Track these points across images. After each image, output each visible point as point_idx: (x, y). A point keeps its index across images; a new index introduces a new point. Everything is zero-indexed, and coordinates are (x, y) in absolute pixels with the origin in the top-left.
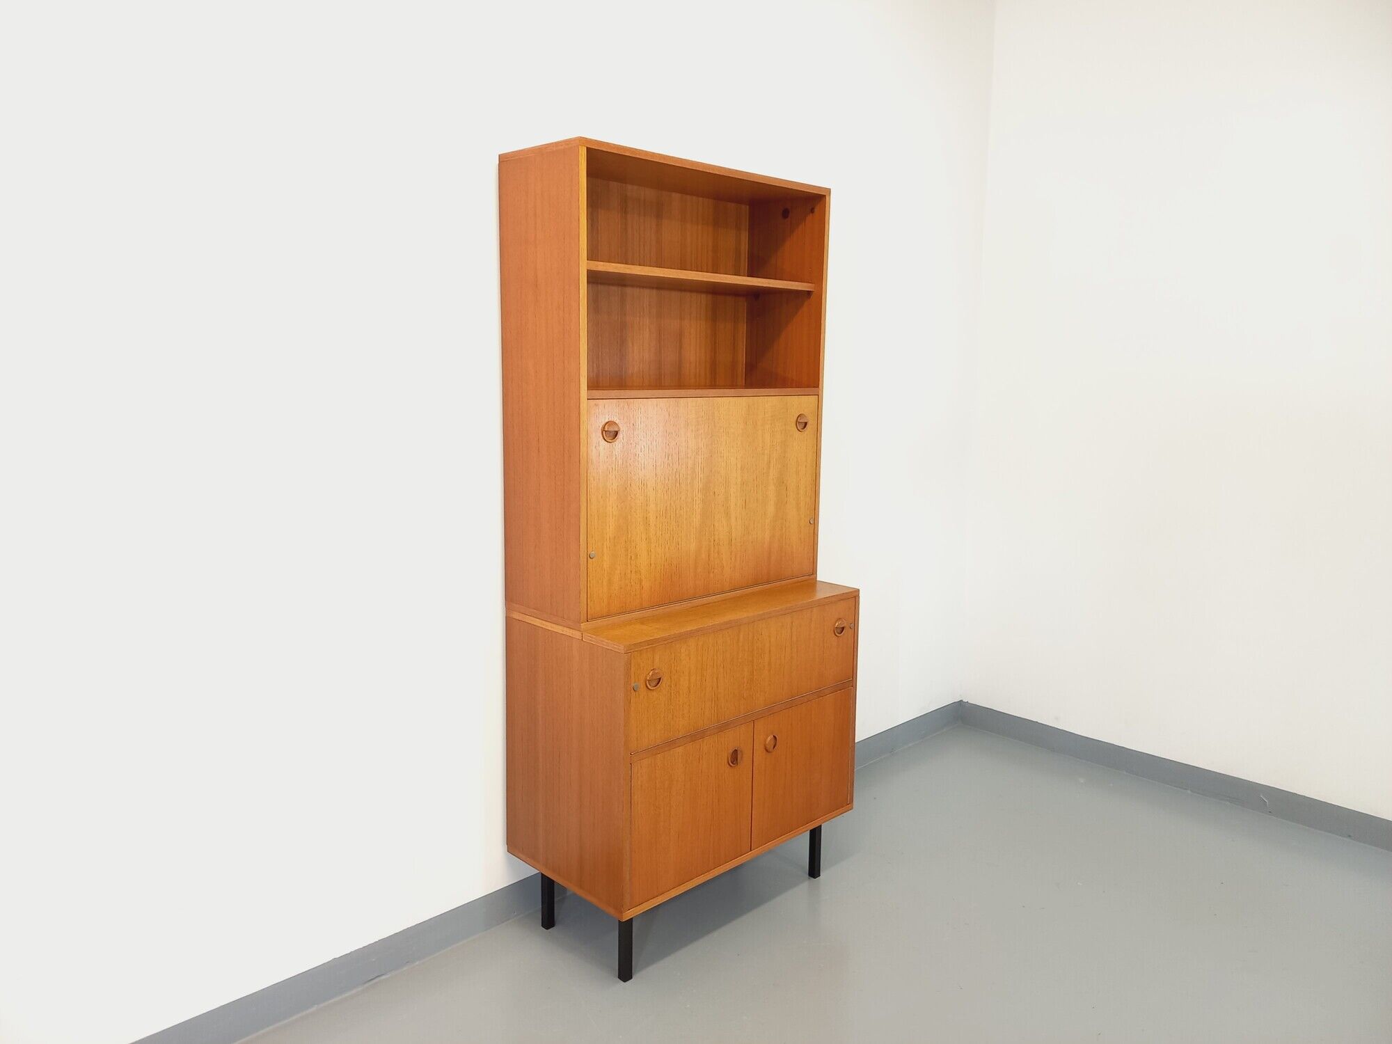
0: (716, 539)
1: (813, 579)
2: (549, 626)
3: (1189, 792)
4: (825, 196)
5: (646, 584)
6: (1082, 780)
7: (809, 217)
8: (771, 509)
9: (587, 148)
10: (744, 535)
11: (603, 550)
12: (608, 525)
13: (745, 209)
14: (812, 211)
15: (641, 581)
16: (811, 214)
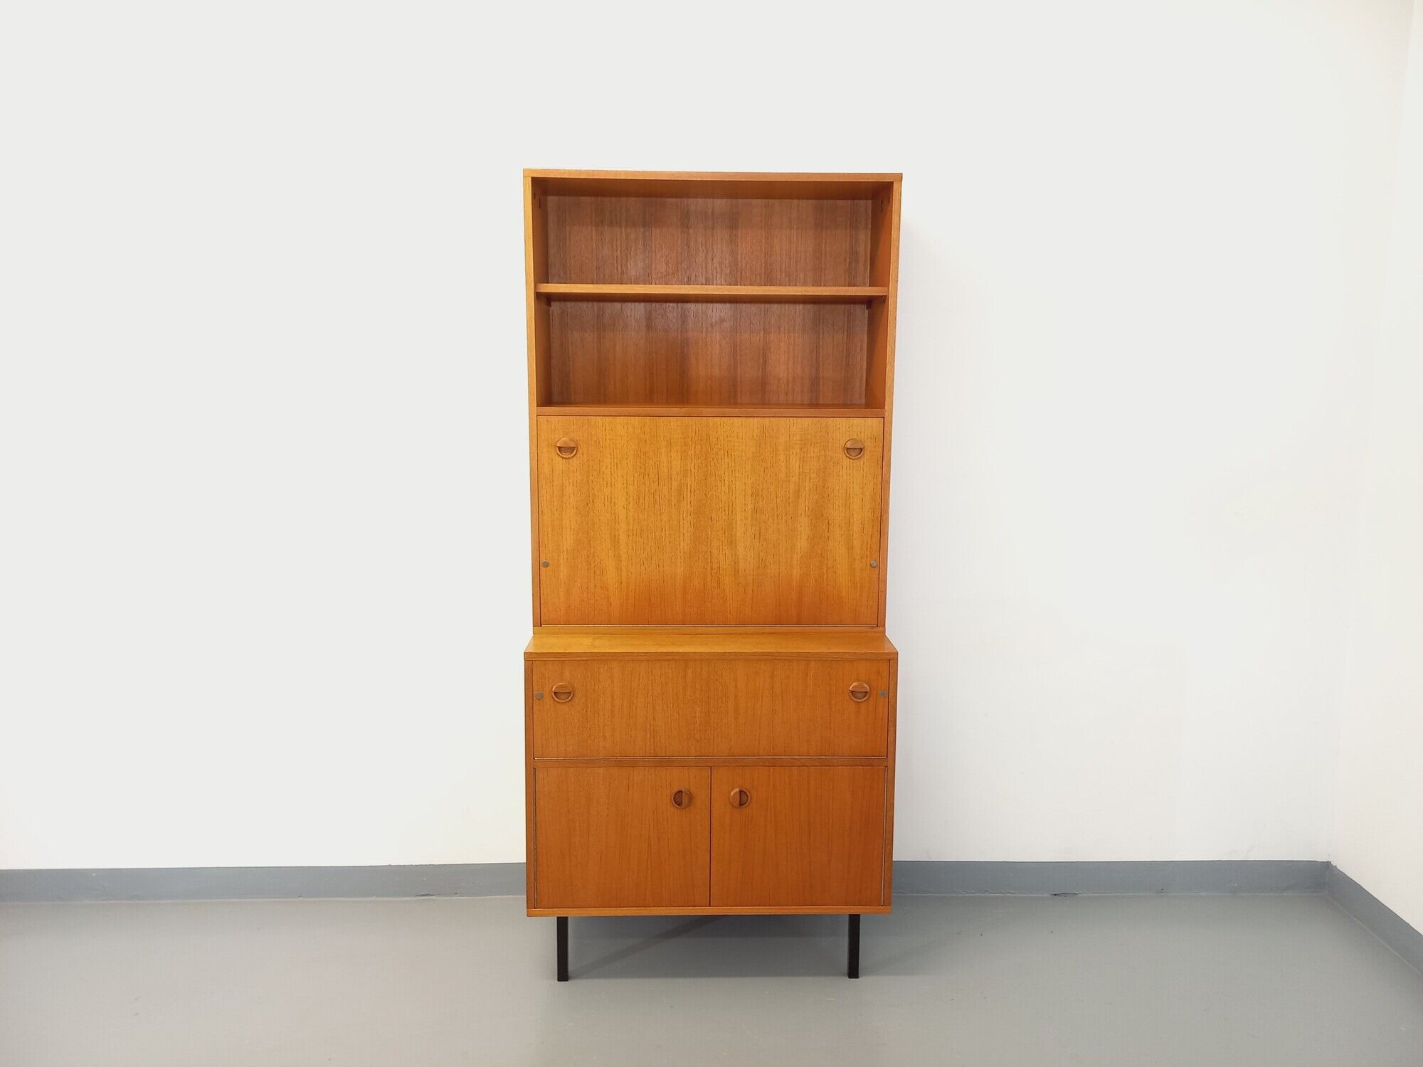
0: (715, 566)
1: (878, 634)
4: (893, 183)
8: (802, 543)
9: (532, 177)
10: (758, 567)
11: (558, 560)
12: (564, 537)
15: (608, 597)
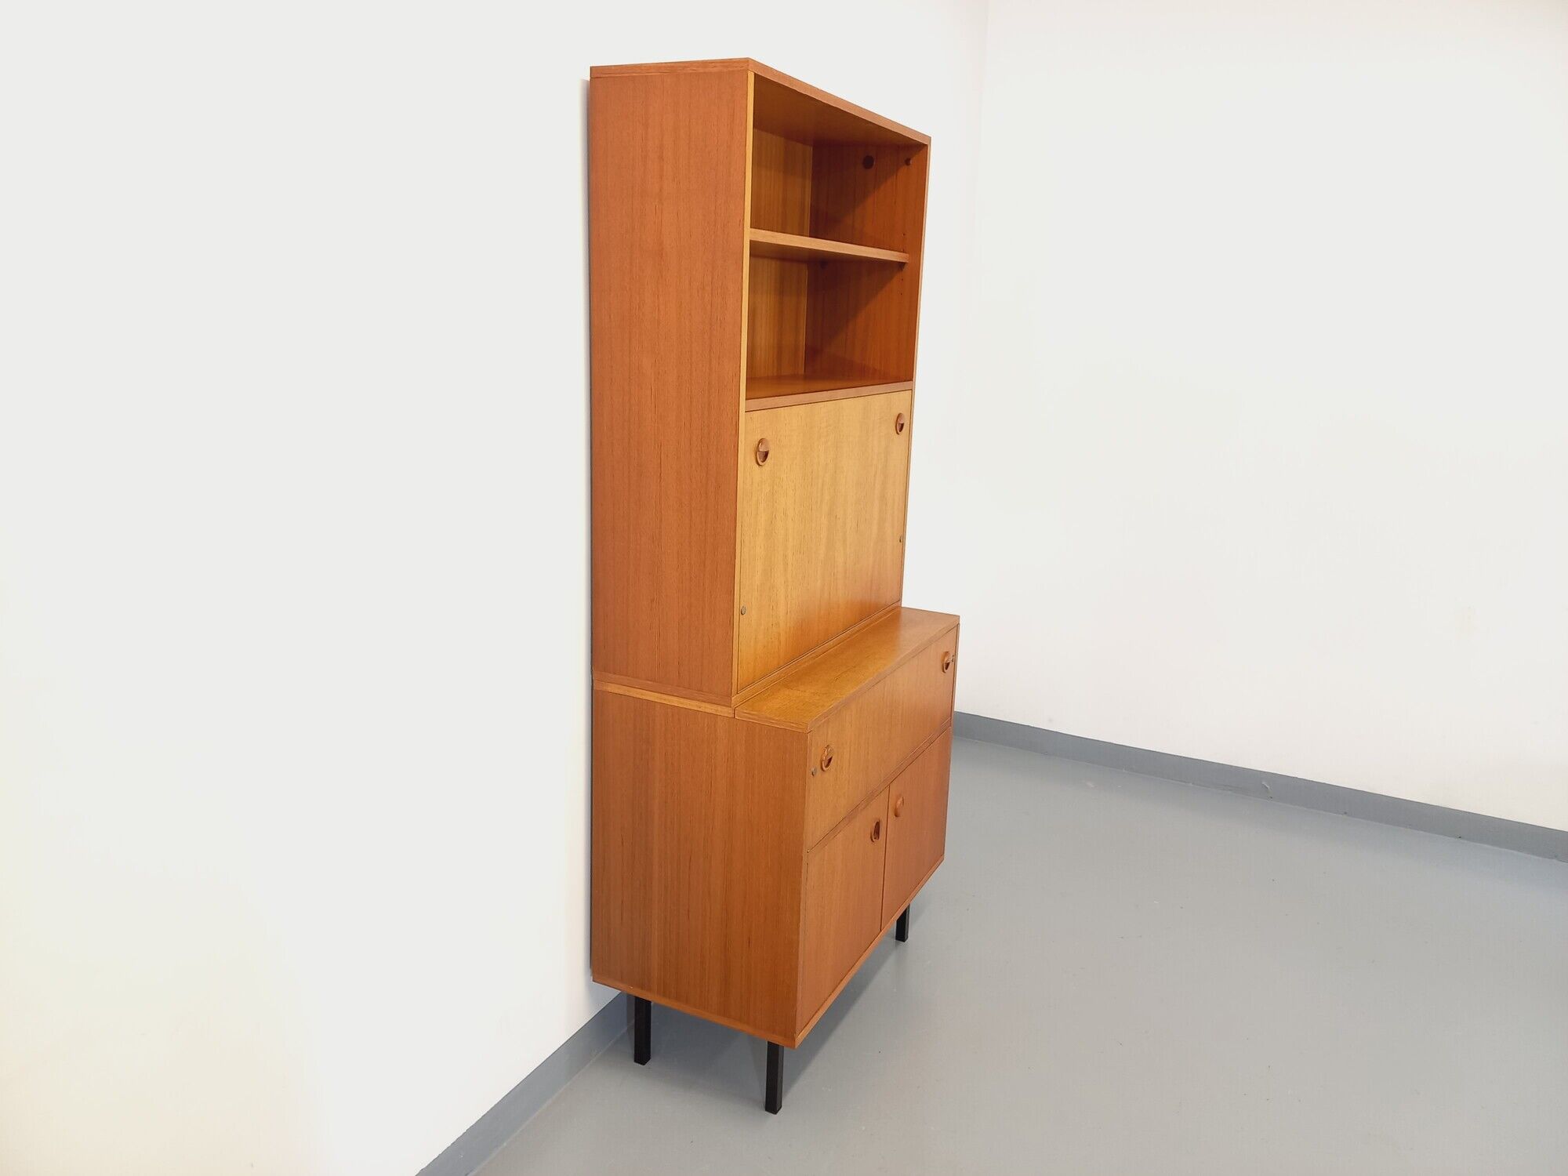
0: (835, 573)
1: (898, 607)
2: (675, 701)
3: (1191, 784)
4: (926, 145)
5: (783, 639)
6: (1090, 784)
7: (904, 169)
8: (875, 529)
9: (755, 74)
10: (855, 564)
11: (752, 603)
12: (756, 570)
13: (809, 150)
14: (907, 162)
15: (779, 634)
16: (906, 167)
